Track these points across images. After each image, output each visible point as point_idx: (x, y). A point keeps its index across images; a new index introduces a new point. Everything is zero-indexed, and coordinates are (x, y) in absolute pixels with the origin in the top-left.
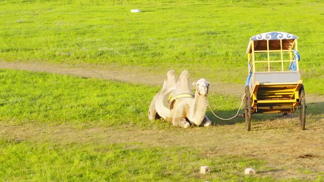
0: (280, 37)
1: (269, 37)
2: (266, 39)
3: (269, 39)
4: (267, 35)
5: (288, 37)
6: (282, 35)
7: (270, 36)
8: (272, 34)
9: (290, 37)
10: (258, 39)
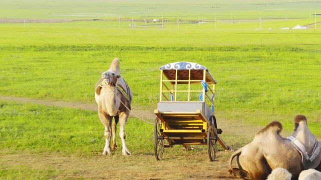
0: (189, 67)
1: (177, 67)
2: (175, 69)
3: (178, 69)
4: (176, 64)
5: (196, 68)
6: (191, 66)
7: (179, 66)
8: (181, 64)
9: (198, 67)
10: (167, 69)
